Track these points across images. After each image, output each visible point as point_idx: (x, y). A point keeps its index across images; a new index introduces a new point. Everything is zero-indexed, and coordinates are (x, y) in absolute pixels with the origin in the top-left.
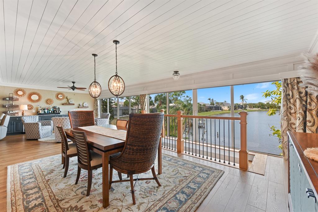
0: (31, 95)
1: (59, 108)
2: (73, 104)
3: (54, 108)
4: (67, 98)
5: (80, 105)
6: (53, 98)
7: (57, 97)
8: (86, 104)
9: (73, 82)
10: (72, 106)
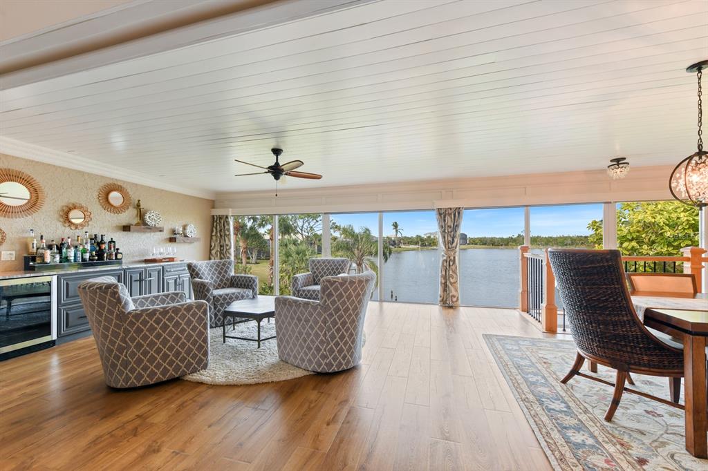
1: (112, 241)
3: (96, 240)
4: (138, 206)
6: (91, 201)
7: (106, 202)
8: (192, 231)
9: (277, 152)
10: (152, 234)
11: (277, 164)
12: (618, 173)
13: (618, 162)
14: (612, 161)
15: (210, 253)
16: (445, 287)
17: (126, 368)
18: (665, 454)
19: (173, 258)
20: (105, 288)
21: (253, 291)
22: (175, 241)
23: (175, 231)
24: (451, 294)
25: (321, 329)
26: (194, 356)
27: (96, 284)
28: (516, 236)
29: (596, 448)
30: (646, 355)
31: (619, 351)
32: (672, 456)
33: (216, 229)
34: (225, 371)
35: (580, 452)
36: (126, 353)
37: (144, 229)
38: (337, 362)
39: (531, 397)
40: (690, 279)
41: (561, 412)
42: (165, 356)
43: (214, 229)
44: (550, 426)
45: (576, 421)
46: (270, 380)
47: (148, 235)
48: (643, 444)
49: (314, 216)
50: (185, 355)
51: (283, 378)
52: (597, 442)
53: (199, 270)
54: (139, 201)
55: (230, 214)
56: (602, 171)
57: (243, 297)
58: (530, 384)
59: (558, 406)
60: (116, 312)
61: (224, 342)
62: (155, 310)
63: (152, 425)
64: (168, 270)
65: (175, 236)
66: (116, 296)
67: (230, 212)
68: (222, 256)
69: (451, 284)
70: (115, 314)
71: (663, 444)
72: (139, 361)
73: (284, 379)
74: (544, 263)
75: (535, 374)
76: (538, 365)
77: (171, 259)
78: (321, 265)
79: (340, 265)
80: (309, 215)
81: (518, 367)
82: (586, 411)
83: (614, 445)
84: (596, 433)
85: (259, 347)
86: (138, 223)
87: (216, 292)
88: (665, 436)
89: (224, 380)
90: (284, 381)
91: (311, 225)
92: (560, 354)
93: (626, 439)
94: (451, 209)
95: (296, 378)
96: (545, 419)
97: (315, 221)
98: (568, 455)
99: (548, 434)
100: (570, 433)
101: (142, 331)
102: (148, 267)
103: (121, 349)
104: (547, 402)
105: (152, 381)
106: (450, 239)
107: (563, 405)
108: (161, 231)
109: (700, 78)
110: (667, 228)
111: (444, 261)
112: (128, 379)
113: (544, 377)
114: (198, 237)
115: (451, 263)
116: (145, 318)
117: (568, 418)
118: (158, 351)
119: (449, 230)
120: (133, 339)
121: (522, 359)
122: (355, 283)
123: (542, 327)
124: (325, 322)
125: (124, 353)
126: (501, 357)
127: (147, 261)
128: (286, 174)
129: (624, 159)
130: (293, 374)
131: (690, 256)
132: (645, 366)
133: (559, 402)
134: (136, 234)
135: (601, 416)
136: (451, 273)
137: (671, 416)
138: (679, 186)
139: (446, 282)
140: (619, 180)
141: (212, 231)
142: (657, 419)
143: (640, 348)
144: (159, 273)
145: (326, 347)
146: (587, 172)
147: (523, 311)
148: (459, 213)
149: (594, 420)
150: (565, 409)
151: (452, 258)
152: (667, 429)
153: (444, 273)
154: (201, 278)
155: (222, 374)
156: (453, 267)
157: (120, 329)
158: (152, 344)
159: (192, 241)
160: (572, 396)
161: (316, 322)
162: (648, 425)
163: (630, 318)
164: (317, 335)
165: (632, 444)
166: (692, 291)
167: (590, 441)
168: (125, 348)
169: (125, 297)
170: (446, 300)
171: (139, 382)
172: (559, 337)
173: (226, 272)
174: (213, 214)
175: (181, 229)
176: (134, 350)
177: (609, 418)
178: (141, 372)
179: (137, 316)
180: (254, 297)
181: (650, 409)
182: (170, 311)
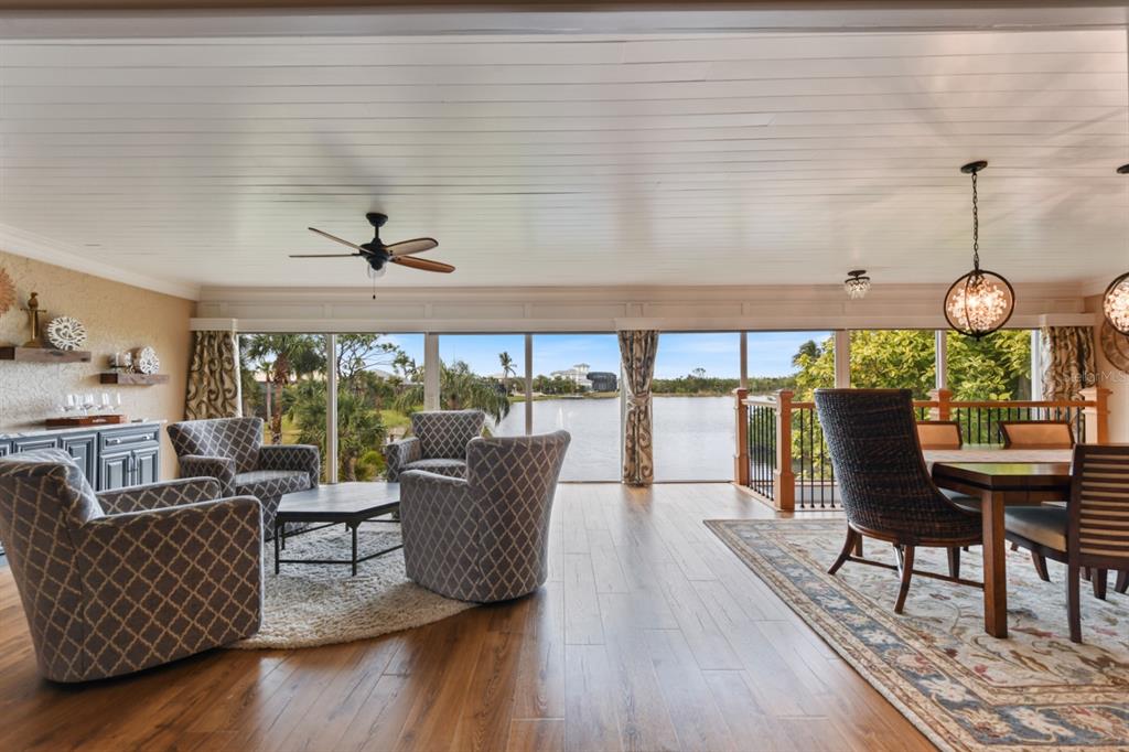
5: (110, 364)
8: (151, 361)
9: (377, 219)
10: (62, 366)
11: (377, 240)
12: (858, 290)
13: (857, 275)
14: (850, 274)
15: (186, 406)
16: (632, 453)
17: (80, 641)
18: (968, 640)
19: (118, 417)
20: (34, 474)
21: (311, 475)
22: (116, 382)
23: (113, 360)
24: (641, 465)
25: (470, 527)
26: (232, 609)
27: (14, 465)
28: (685, 377)
29: (899, 646)
30: (939, 522)
31: (908, 520)
32: (976, 641)
33: (201, 357)
34: (309, 622)
35: (886, 654)
36: (82, 608)
37: (46, 354)
38: (497, 586)
39: (804, 598)
40: (954, 427)
41: (844, 610)
42: (168, 612)
43: (197, 359)
44: (841, 629)
45: (866, 619)
46: (406, 625)
47: (53, 368)
48: (944, 633)
49: (365, 338)
50: (211, 609)
51: (426, 620)
52: (899, 639)
53: (195, 437)
54: (34, 295)
55: (234, 330)
56: (836, 287)
57: (293, 486)
58: (795, 580)
59: (837, 603)
60: (59, 523)
61: (277, 571)
62: (147, 519)
63: (205, 737)
64: (109, 440)
65: (113, 371)
66: (59, 490)
67: (234, 325)
68: (212, 411)
69: (642, 448)
70: (57, 528)
71: (963, 629)
72: (110, 625)
73: (429, 621)
74: (778, 414)
75: (795, 567)
76: (793, 555)
77: (114, 419)
78: (434, 424)
79: (470, 423)
80: (352, 336)
81: (770, 560)
82: (872, 606)
83: (917, 639)
84: (893, 629)
85: (354, 573)
86: (32, 342)
87: (242, 479)
88: (961, 620)
89: (316, 637)
90: (429, 624)
91: (358, 354)
92: (813, 537)
93: (926, 631)
94: (640, 332)
95: (449, 618)
96: (831, 622)
97: (365, 347)
98: (875, 660)
99: (843, 639)
100: (866, 634)
101: (117, 561)
102: (65, 435)
103: (70, 600)
104: (825, 601)
105: (137, 664)
106: (639, 379)
107: (843, 602)
108: (84, 360)
109: (975, 182)
110: (891, 367)
111: (631, 413)
112: (84, 662)
113: (806, 570)
114: (162, 373)
115: (642, 417)
116: (122, 536)
117: (855, 616)
118: (152, 603)
119: (639, 364)
120: (96, 580)
121: (770, 548)
122: (526, 448)
123: (777, 504)
124: (476, 515)
125: (78, 609)
126: (742, 550)
127: (50, 424)
128: (393, 261)
129: (864, 272)
130: (443, 610)
131: (938, 400)
132: (937, 536)
133: (837, 598)
134: (26, 365)
135: (891, 609)
136: (641, 431)
137: (957, 596)
138: (957, 309)
139: (634, 446)
140: (859, 299)
141: (191, 362)
142: (945, 602)
143: (932, 513)
144: (89, 446)
145: (479, 559)
146: (818, 287)
147: (741, 484)
148: (652, 339)
149: (883, 614)
150: (848, 606)
151: (643, 408)
152: (960, 613)
153: (631, 432)
154: (199, 453)
155: (307, 627)
156: (644, 423)
157: (67, 559)
158: (138, 588)
159: (149, 382)
160: (848, 589)
161: (462, 516)
162: (941, 611)
163: (920, 475)
164: (463, 538)
165: (934, 635)
166: (957, 442)
167: (891, 640)
168: (78, 599)
169: (79, 493)
170: (634, 475)
171: (109, 668)
172: (798, 515)
173: (249, 441)
174: (194, 329)
175: (128, 357)
176: (100, 602)
177: (899, 609)
178: (115, 646)
179: (105, 531)
180: (312, 487)
181: (935, 592)
182: (180, 520)
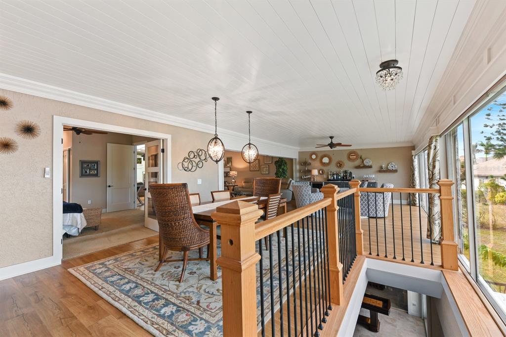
0: (322, 158)
1: (351, 173)
2: (370, 167)
3: (346, 172)
4: (361, 158)
5: (381, 167)
6: (345, 160)
7: (349, 159)
8: (393, 166)
11: (332, 142)
